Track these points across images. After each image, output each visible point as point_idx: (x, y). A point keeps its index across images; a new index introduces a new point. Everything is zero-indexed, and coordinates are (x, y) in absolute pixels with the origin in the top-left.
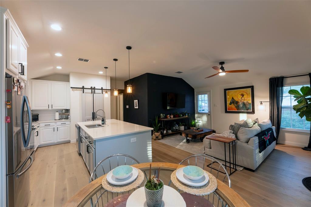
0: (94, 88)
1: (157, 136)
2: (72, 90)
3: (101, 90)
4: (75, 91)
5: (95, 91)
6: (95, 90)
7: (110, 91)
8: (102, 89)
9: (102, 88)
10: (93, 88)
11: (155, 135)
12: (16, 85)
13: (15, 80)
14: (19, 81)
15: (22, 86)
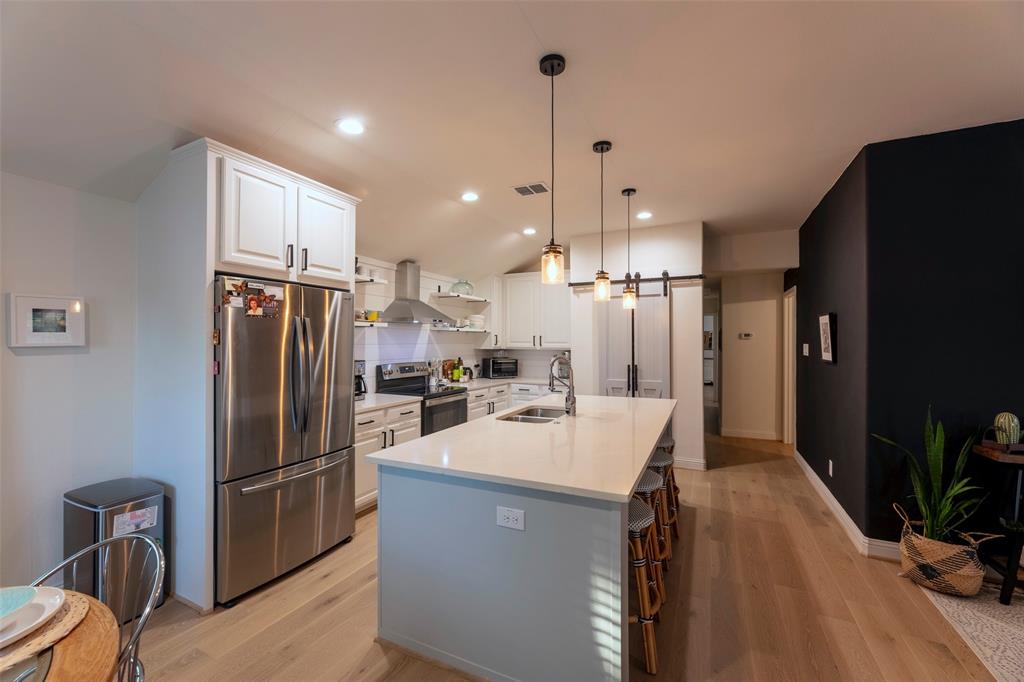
0: (638, 275)
1: (929, 561)
2: (575, 292)
3: (662, 283)
4: (581, 295)
5: (637, 288)
6: (637, 284)
7: (700, 281)
8: (666, 278)
9: (665, 274)
10: (633, 277)
11: (911, 548)
12: (235, 294)
13: (234, 285)
14: (250, 285)
15: (274, 296)
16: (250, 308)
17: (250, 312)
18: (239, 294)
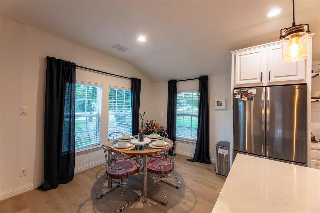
12: (237, 94)
13: (237, 91)
14: (242, 90)
15: (252, 93)
16: (242, 98)
17: (243, 99)
18: (239, 94)
